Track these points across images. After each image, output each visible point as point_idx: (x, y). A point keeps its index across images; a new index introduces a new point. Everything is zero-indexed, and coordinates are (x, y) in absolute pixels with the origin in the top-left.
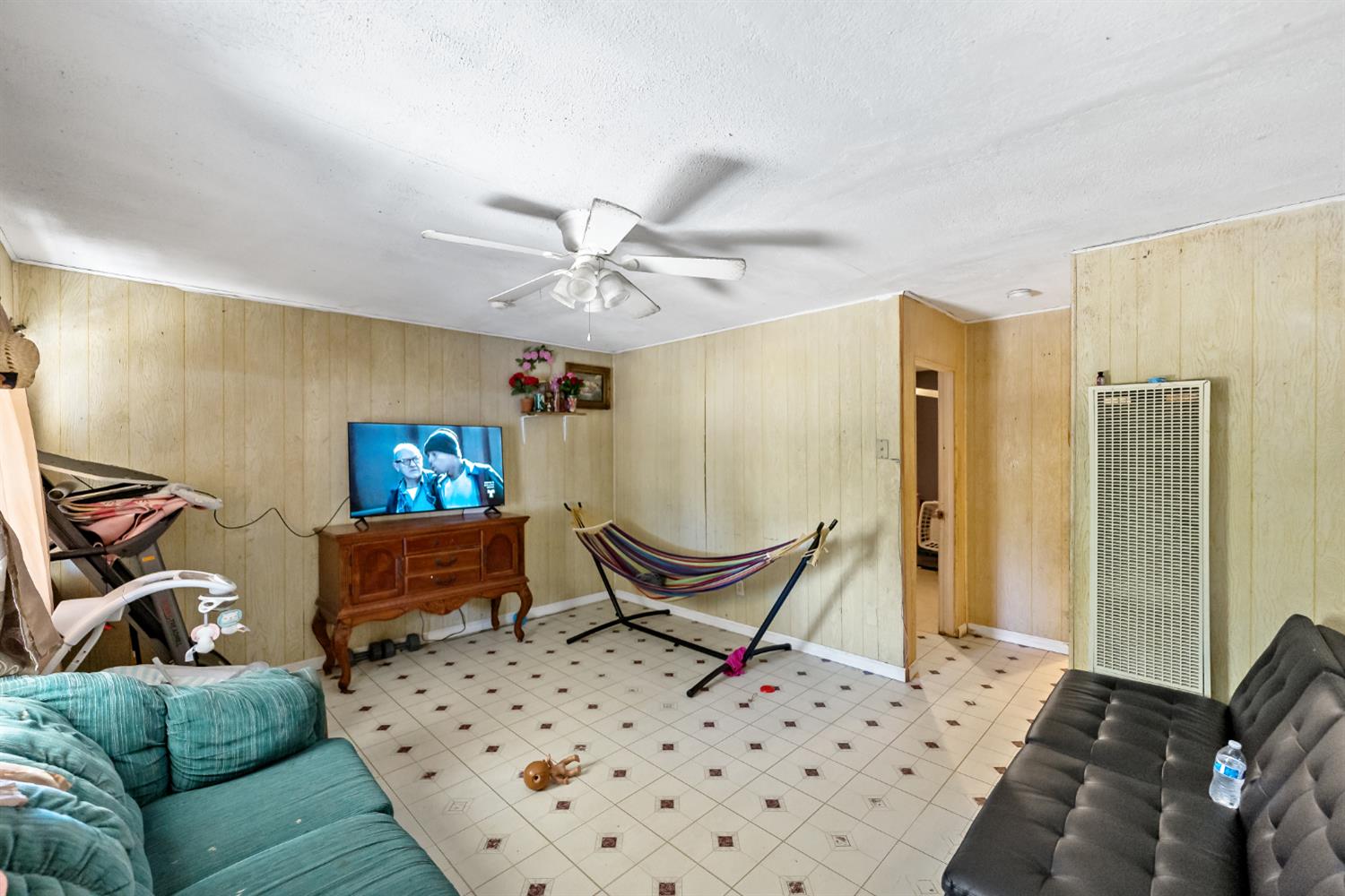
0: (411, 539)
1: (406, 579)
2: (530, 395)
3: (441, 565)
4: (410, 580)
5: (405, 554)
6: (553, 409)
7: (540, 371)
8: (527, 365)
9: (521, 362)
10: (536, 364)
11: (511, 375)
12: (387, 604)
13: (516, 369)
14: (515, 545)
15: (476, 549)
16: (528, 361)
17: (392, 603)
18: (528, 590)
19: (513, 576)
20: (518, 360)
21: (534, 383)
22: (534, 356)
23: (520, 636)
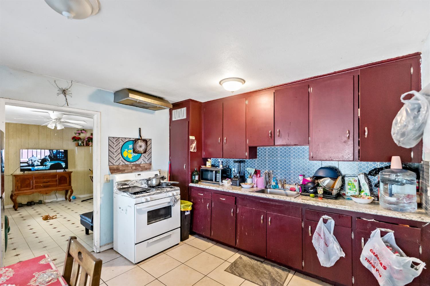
0: (36, 176)
1: (34, 185)
2: (78, 142)
3: (44, 182)
4: (35, 186)
5: (34, 179)
6: (84, 145)
7: (82, 136)
8: (78, 134)
9: (76, 133)
10: (81, 134)
11: (72, 137)
12: (28, 191)
13: (74, 135)
14: (68, 179)
15: (56, 179)
16: (78, 133)
17: (30, 191)
18: (72, 189)
19: (67, 186)
20: (75, 133)
21: (79, 139)
22: (80, 132)
23: (70, 201)
